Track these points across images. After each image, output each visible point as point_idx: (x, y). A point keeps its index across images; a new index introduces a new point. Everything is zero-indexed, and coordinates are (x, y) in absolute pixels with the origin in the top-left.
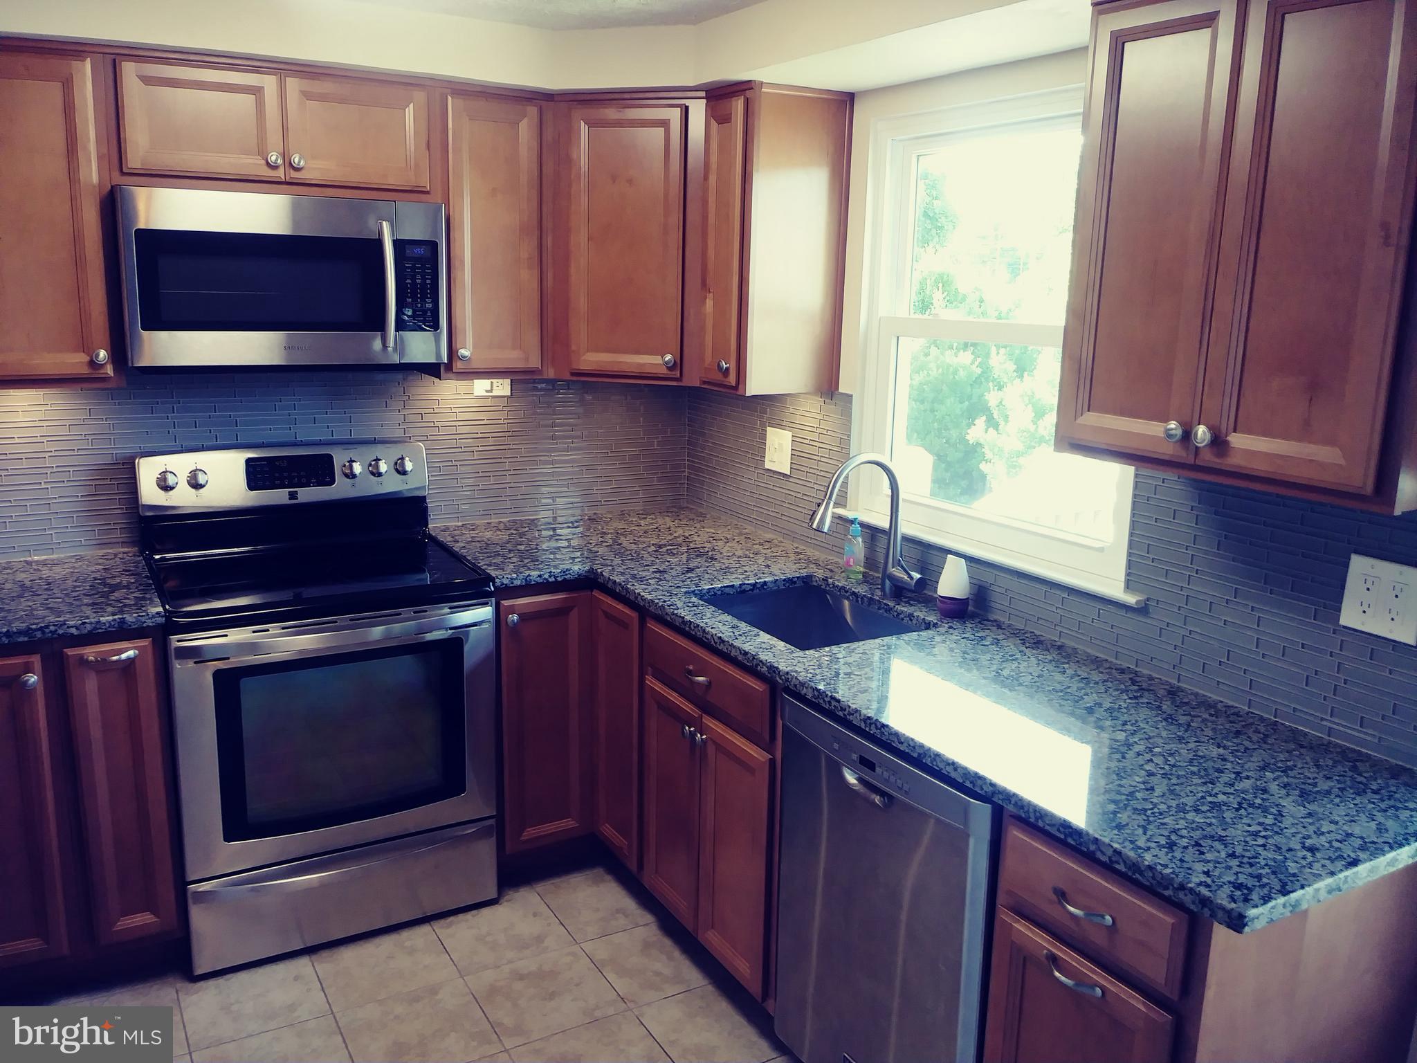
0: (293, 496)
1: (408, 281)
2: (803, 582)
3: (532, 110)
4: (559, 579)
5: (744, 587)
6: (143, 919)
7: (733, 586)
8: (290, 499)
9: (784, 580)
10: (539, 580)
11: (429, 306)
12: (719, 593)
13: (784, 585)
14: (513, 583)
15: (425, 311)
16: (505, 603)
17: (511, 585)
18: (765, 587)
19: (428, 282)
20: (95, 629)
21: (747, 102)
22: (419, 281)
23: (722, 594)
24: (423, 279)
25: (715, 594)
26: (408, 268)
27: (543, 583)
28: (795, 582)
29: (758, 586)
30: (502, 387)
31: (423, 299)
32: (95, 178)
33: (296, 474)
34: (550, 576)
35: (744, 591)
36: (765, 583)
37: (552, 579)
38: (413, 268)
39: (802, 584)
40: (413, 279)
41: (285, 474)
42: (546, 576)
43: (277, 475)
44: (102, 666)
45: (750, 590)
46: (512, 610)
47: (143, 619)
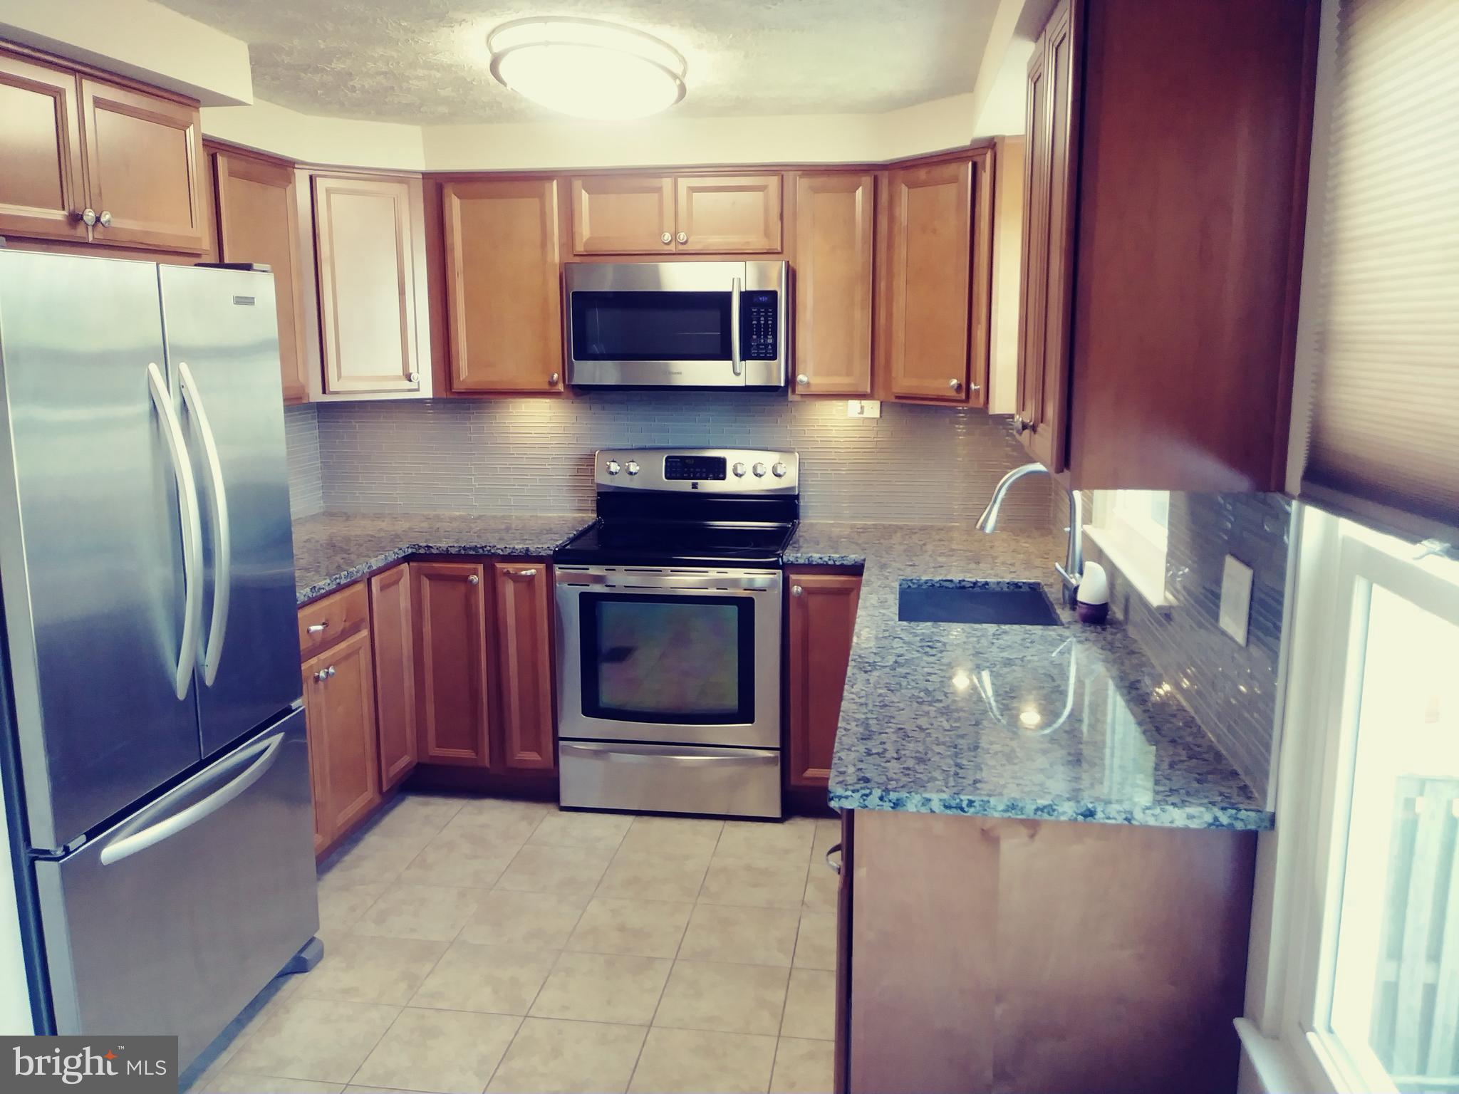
0: (695, 486)
1: (754, 322)
2: (1030, 588)
3: (867, 180)
4: (837, 563)
5: (963, 583)
6: (532, 757)
7: (951, 581)
8: (693, 488)
9: (1008, 583)
10: (820, 562)
11: (770, 341)
12: (938, 585)
13: (1008, 587)
14: (797, 561)
15: (766, 345)
16: (793, 577)
17: (796, 563)
18: (987, 587)
19: (770, 322)
20: (512, 552)
21: (975, 166)
22: (762, 322)
23: (940, 587)
24: (766, 321)
25: (933, 585)
26: (755, 312)
27: (822, 565)
28: (1020, 587)
29: (979, 584)
30: (872, 409)
31: (766, 337)
32: (557, 259)
33: (699, 470)
34: (829, 560)
35: (964, 587)
36: (987, 583)
37: (831, 563)
38: (758, 312)
39: (1029, 590)
40: (759, 321)
41: (692, 470)
42: (826, 559)
43: (686, 469)
44: (516, 578)
45: (971, 587)
46: (798, 583)
47: (540, 550)
